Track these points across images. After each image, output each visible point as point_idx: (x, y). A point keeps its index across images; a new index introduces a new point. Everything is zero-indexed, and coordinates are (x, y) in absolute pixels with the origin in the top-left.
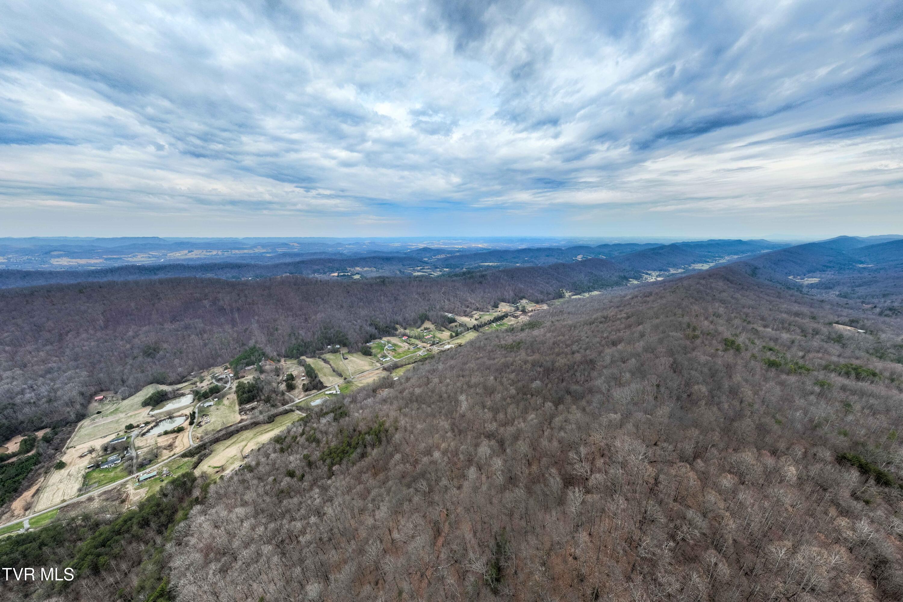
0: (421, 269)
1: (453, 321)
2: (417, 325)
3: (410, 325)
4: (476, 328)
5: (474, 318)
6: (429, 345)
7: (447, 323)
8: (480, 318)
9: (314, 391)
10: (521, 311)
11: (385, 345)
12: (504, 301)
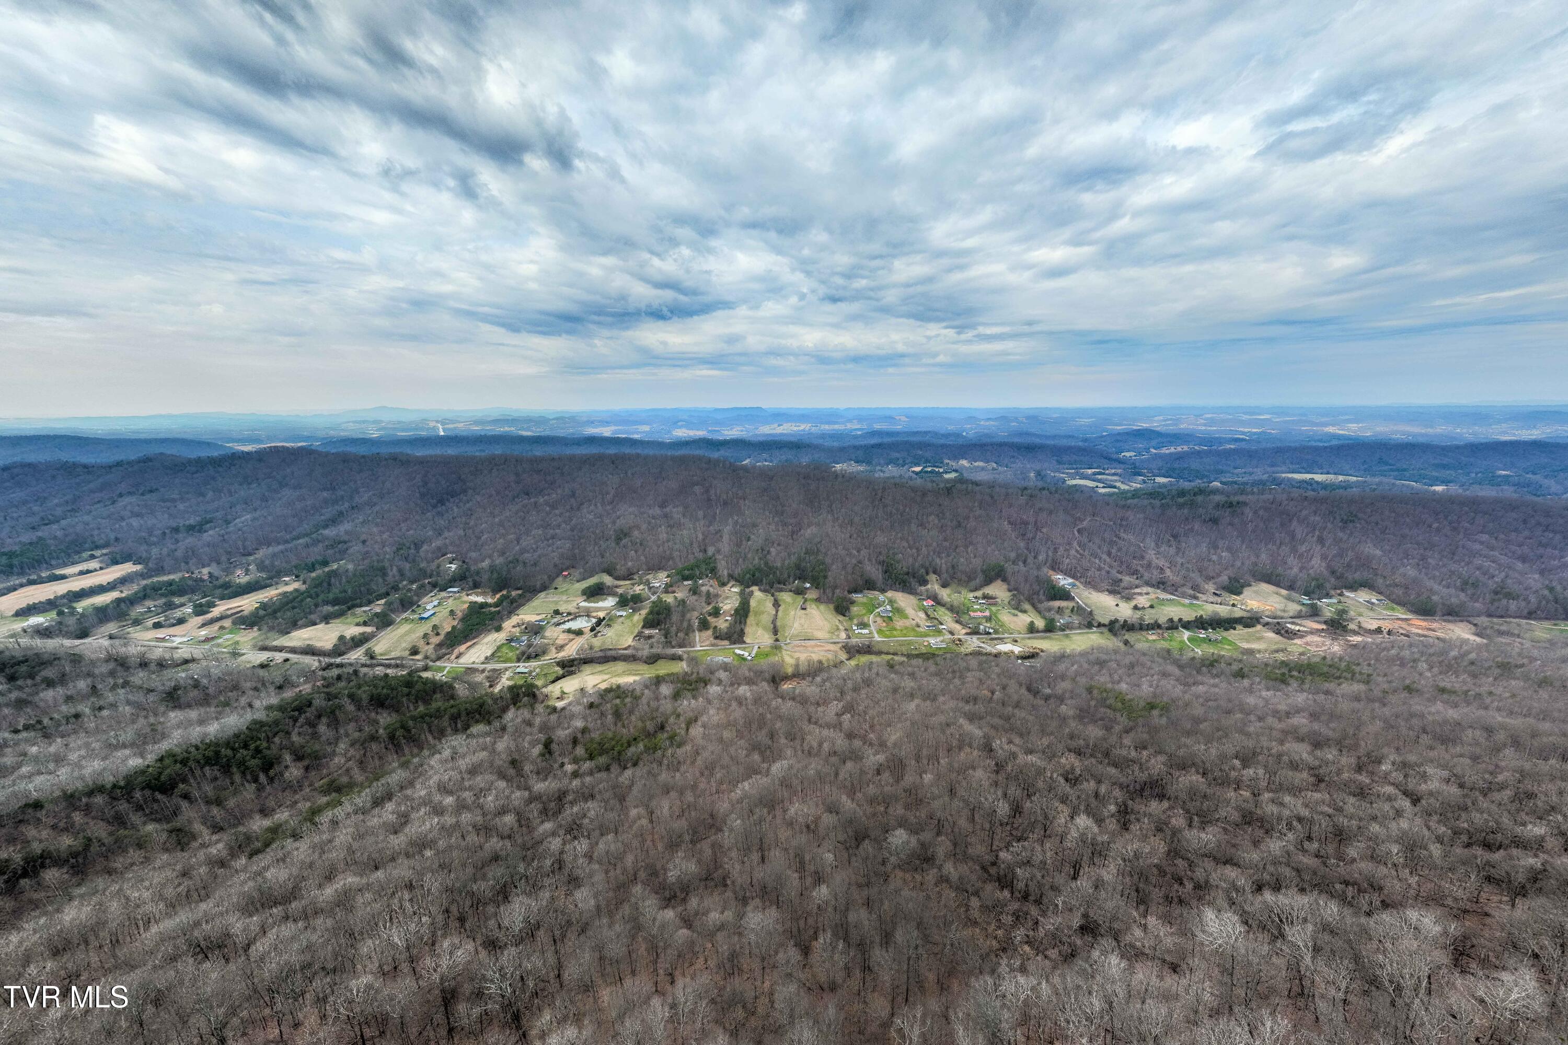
0: (1095, 474)
1: (1065, 595)
2: (973, 584)
3: (960, 583)
4: (1113, 627)
5: (1133, 603)
6: (964, 631)
7: (1042, 597)
8: (1152, 607)
9: (726, 642)
10: (1325, 622)
11: (880, 605)
12: (1270, 579)
